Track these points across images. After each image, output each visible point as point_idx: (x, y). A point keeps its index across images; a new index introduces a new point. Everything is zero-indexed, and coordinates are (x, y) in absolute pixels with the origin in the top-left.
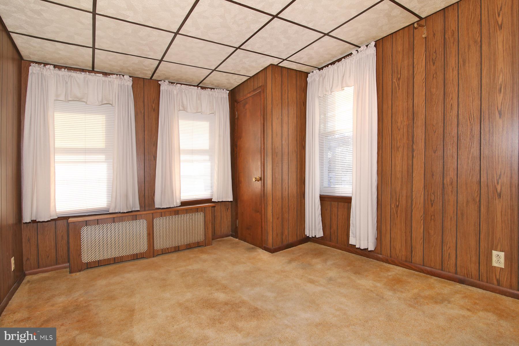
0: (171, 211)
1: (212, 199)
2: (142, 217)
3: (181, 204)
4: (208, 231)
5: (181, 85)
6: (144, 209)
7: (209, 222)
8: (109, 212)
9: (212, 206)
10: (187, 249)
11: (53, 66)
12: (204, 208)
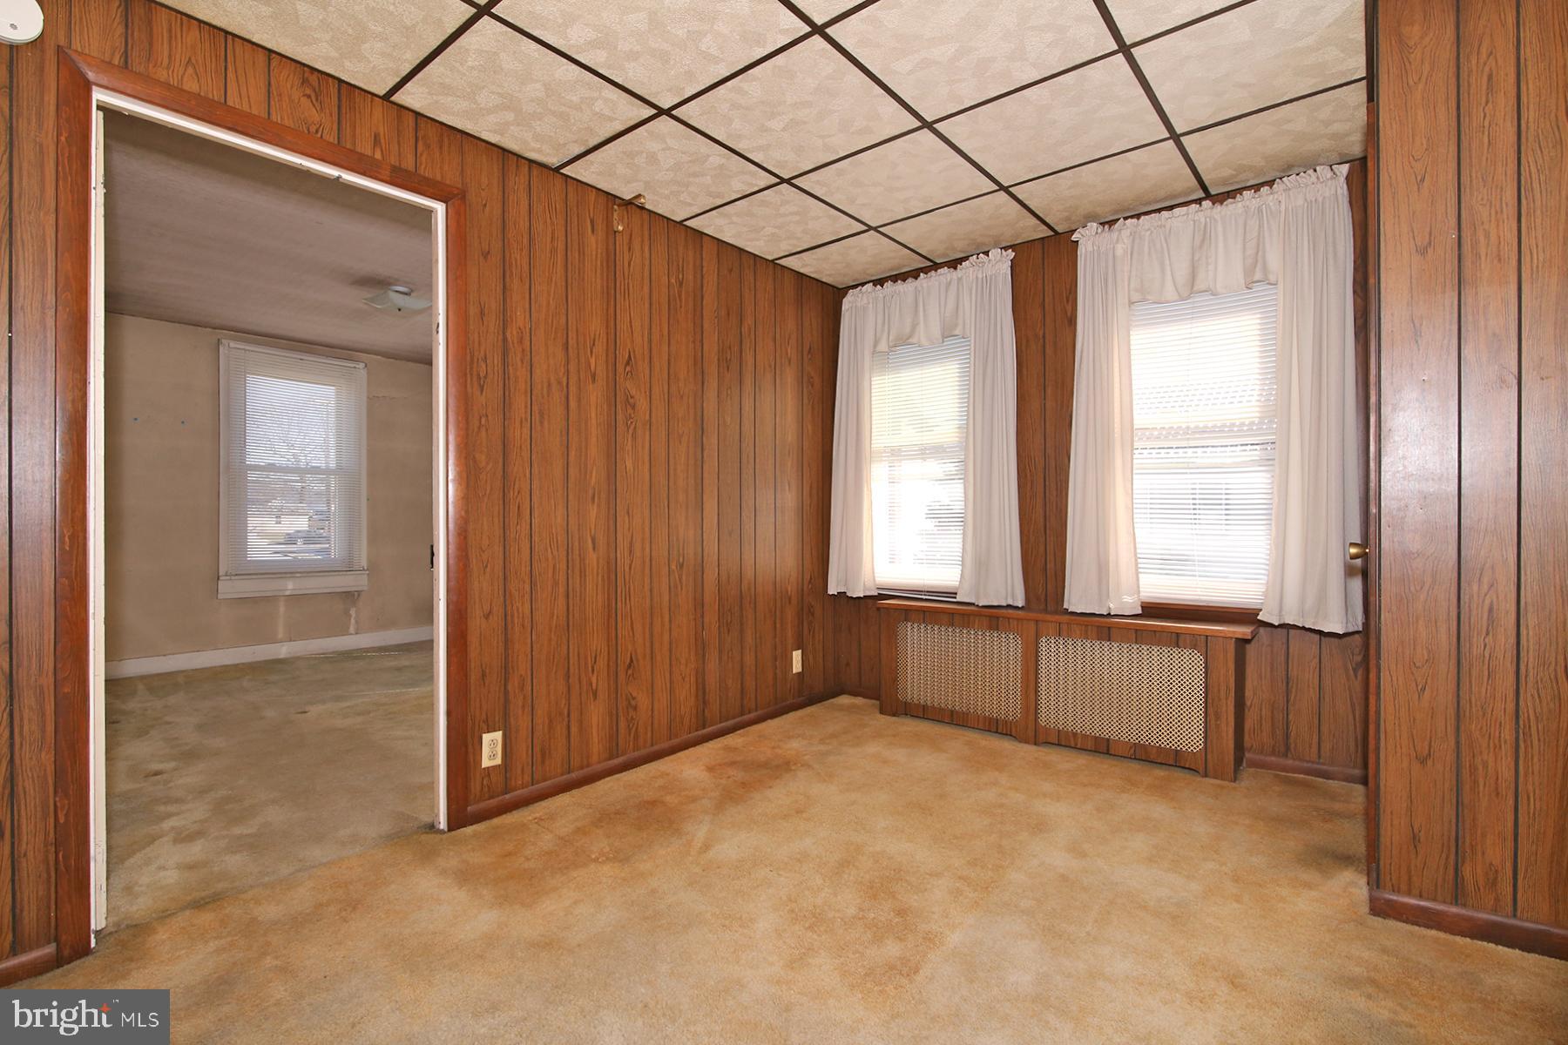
0: (1087, 626)
1: (1261, 610)
2: (1012, 626)
3: (1142, 610)
4: (1218, 726)
5: (1138, 219)
6: (1042, 607)
7: (1223, 694)
8: (955, 598)
9: (1240, 637)
10: (1135, 759)
11: (871, 284)
12: (1203, 638)
